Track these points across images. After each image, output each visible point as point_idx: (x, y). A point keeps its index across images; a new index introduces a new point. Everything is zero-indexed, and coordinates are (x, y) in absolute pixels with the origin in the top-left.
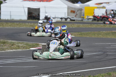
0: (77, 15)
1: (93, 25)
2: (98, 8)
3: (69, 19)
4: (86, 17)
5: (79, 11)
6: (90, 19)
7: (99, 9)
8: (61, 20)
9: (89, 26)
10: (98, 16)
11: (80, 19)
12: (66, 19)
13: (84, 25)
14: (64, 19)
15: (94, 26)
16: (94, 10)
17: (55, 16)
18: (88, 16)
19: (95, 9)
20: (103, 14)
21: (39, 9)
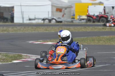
0: (65, 14)
1: (87, 27)
2: (93, 4)
3: (54, 20)
4: (77, 17)
5: (68, 9)
6: (83, 19)
7: (95, 6)
8: (43, 22)
9: (83, 29)
10: (93, 16)
11: (70, 20)
12: (50, 21)
13: (77, 29)
14: (47, 20)
15: (89, 29)
16: (88, 7)
17: (35, 17)
18: (80, 16)
19: (90, 6)
20: (100, 13)
21: (13, 7)
